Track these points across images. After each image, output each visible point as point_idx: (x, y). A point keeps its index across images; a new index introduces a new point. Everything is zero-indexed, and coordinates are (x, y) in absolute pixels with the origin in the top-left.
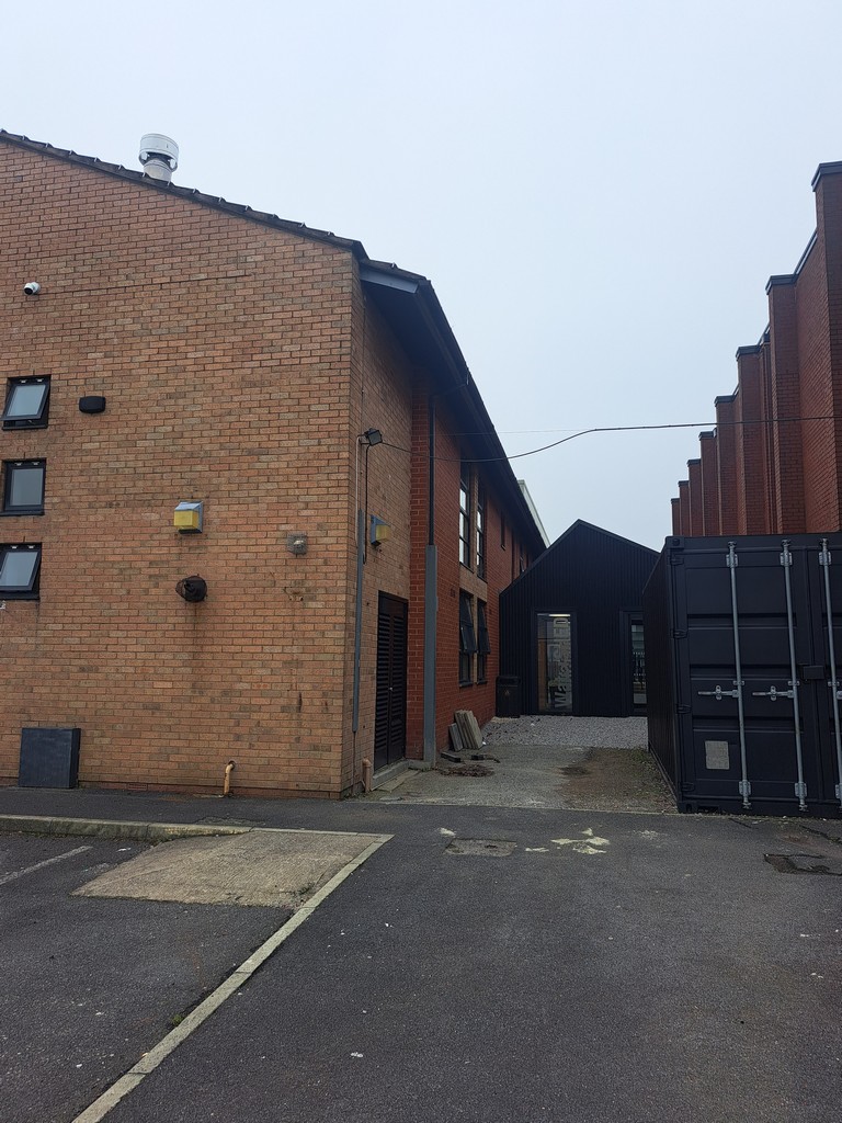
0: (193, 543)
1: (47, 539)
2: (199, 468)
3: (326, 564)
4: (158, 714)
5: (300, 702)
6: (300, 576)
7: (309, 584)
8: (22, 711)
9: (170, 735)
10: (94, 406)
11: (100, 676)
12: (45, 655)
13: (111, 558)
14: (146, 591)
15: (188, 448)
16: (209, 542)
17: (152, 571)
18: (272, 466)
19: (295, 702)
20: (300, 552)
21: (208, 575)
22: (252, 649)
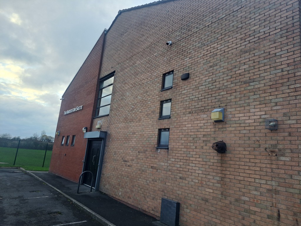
0: (220, 126)
1: (171, 127)
5: (279, 215)
6: (274, 142)
7: (281, 147)
10: (186, 77)
11: (186, 182)
14: (202, 147)
16: (227, 126)
17: (205, 139)
20: (273, 129)
22: (250, 180)
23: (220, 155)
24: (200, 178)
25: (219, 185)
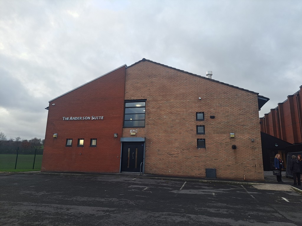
0: (233, 140)
1: (206, 138)
2: (233, 128)
3: (257, 143)
4: (230, 167)
5: (255, 165)
6: (253, 145)
7: (255, 147)
8: (205, 166)
9: (232, 170)
10: (213, 117)
11: (218, 161)
12: (208, 157)
13: (218, 142)
14: (225, 147)
15: (230, 124)
16: (236, 139)
17: (226, 144)
18: (246, 128)
19: (255, 166)
20: (253, 142)
21: (236, 145)
22: (246, 157)
23: (234, 150)
24: (225, 159)
25: (234, 160)
